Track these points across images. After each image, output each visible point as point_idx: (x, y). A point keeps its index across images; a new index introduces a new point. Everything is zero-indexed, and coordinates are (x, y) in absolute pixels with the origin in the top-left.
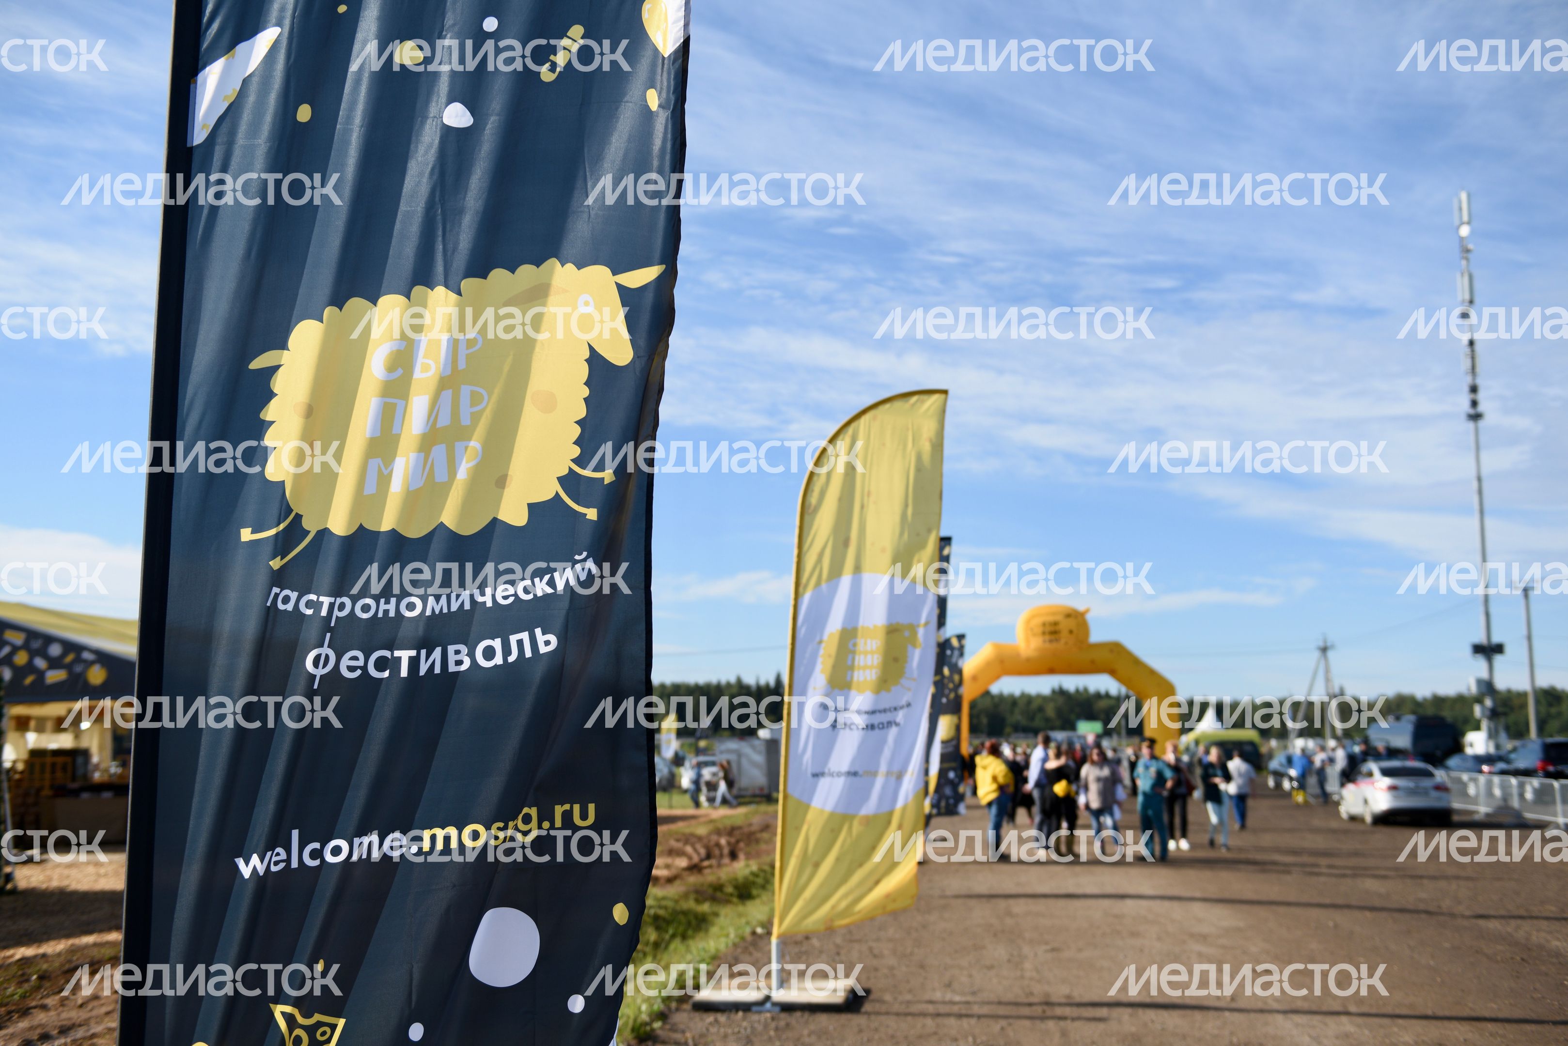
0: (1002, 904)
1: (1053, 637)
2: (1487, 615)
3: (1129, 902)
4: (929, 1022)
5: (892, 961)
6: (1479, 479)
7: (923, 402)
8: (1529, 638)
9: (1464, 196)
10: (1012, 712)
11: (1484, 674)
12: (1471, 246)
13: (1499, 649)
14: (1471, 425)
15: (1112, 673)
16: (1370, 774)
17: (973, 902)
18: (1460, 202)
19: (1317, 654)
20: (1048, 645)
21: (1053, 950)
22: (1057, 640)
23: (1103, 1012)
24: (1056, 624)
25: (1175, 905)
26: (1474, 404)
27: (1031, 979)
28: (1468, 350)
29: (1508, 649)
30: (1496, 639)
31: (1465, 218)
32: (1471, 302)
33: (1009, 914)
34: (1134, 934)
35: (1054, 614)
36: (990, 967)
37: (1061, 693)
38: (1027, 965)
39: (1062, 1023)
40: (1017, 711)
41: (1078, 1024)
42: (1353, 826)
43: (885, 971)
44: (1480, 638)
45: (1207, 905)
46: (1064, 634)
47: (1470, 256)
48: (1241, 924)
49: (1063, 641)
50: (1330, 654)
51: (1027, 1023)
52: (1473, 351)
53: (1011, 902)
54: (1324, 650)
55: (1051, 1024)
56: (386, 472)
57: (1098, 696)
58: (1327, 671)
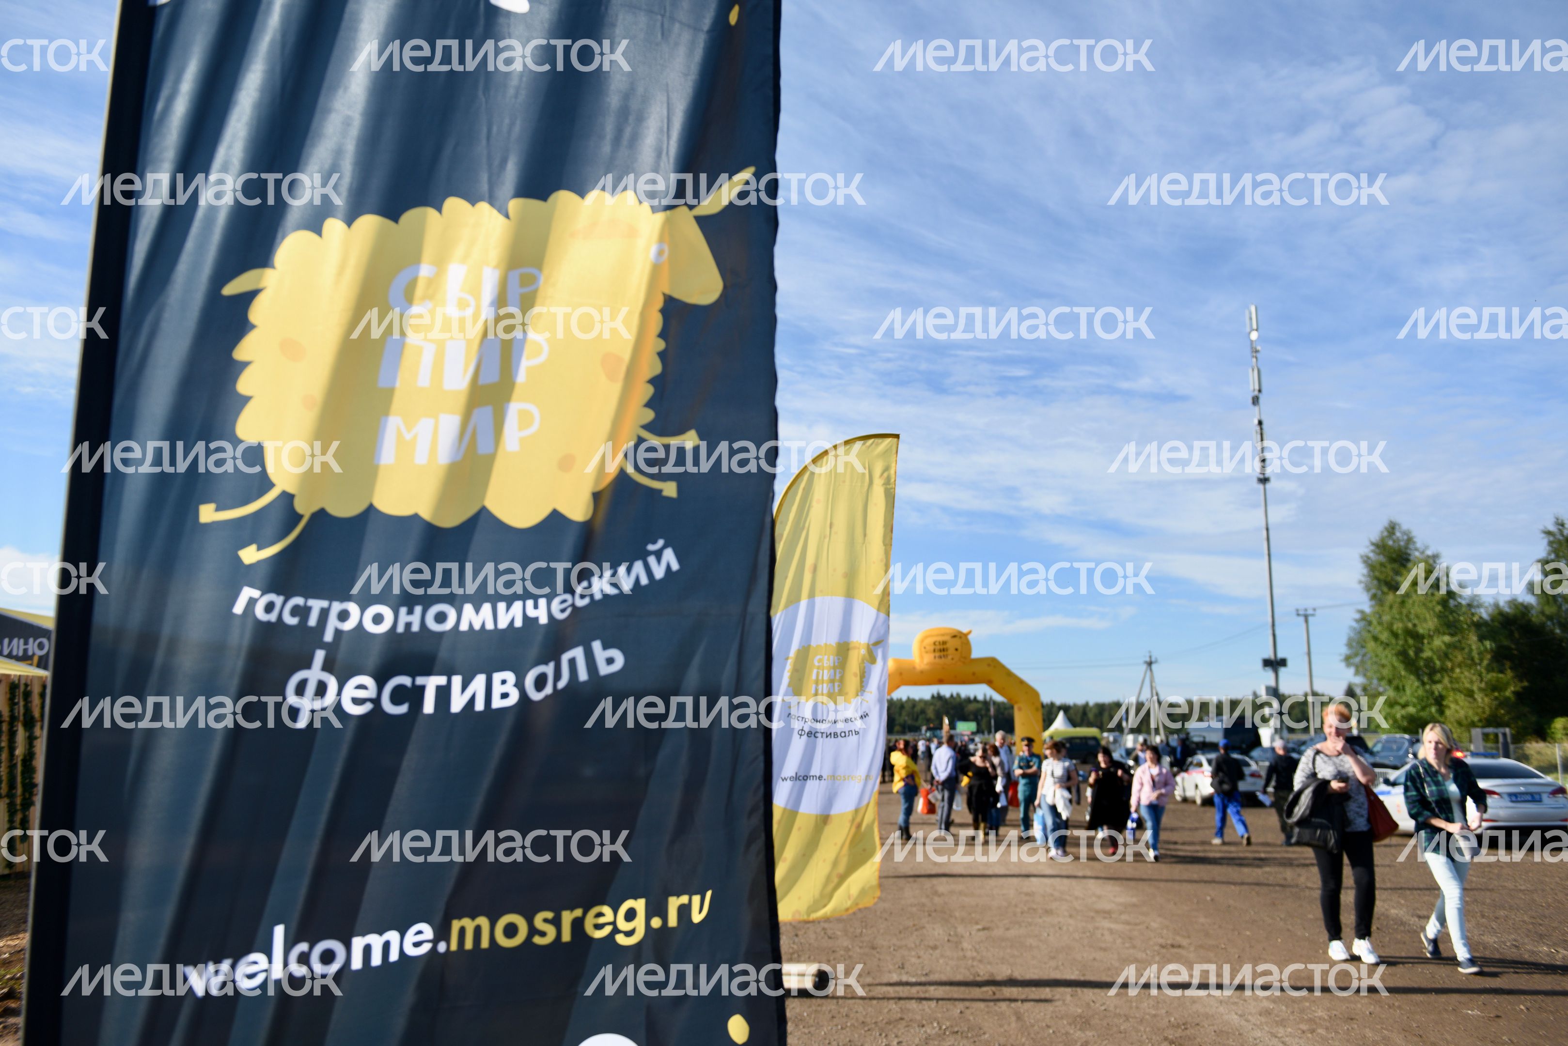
0: (928, 883)
1: (942, 654)
2: (1274, 636)
3: (1033, 879)
4: (892, 1005)
5: (846, 943)
6: (1267, 529)
7: (878, 445)
8: (1309, 654)
9: (1253, 309)
10: (900, 714)
11: (1272, 683)
12: (1259, 348)
13: (1283, 663)
14: (1261, 486)
15: (990, 683)
16: (1200, 765)
17: (902, 882)
18: (1250, 313)
19: (1144, 667)
20: (937, 660)
21: (984, 929)
22: (945, 656)
23: (1046, 992)
24: (944, 643)
25: (1073, 882)
26: (1263, 467)
27: (973, 959)
28: (1258, 428)
29: (1289, 663)
30: (1280, 655)
31: (1255, 326)
32: (1260, 391)
33: (936, 893)
34: (1048, 912)
35: (943, 635)
36: (935, 948)
37: (939, 698)
38: (965, 945)
39: (1013, 1005)
40: (904, 713)
41: (1028, 1005)
42: (1185, 806)
43: (842, 952)
44: (1269, 654)
45: (1100, 882)
46: (951, 651)
47: (1258, 355)
48: (1134, 900)
49: (950, 657)
50: (1154, 666)
51: (982, 1005)
52: (1261, 429)
53: (935, 881)
54: (1150, 664)
55: (1003, 1005)
56: (408, 437)
57: (968, 700)
58: (1152, 681)
